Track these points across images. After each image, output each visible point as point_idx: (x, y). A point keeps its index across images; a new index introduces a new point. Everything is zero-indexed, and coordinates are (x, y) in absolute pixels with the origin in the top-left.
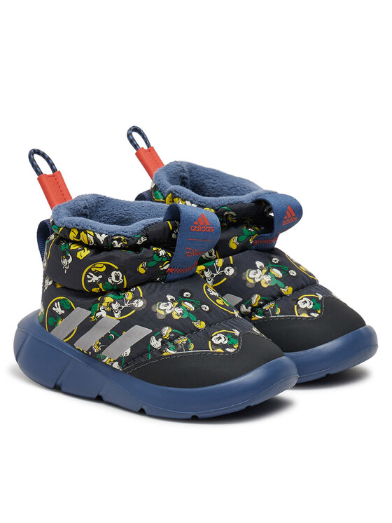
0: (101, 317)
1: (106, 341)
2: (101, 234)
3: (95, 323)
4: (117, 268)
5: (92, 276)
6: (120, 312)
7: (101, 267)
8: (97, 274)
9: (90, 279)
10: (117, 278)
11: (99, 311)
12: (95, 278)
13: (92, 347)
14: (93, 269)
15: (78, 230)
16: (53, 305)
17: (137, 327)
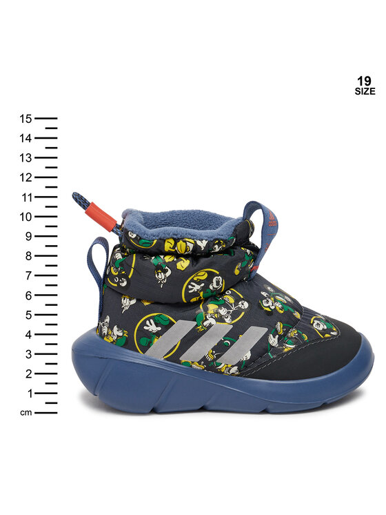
0: (211, 326)
1: (221, 349)
2: (201, 240)
3: (204, 332)
4: (218, 273)
5: (194, 286)
6: (230, 317)
7: (203, 275)
8: (199, 283)
9: (192, 289)
10: (218, 283)
11: (207, 319)
12: (197, 287)
13: (205, 357)
14: (195, 279)
15: (174, 239)
16: (144, 324)
17: (252, 329)
